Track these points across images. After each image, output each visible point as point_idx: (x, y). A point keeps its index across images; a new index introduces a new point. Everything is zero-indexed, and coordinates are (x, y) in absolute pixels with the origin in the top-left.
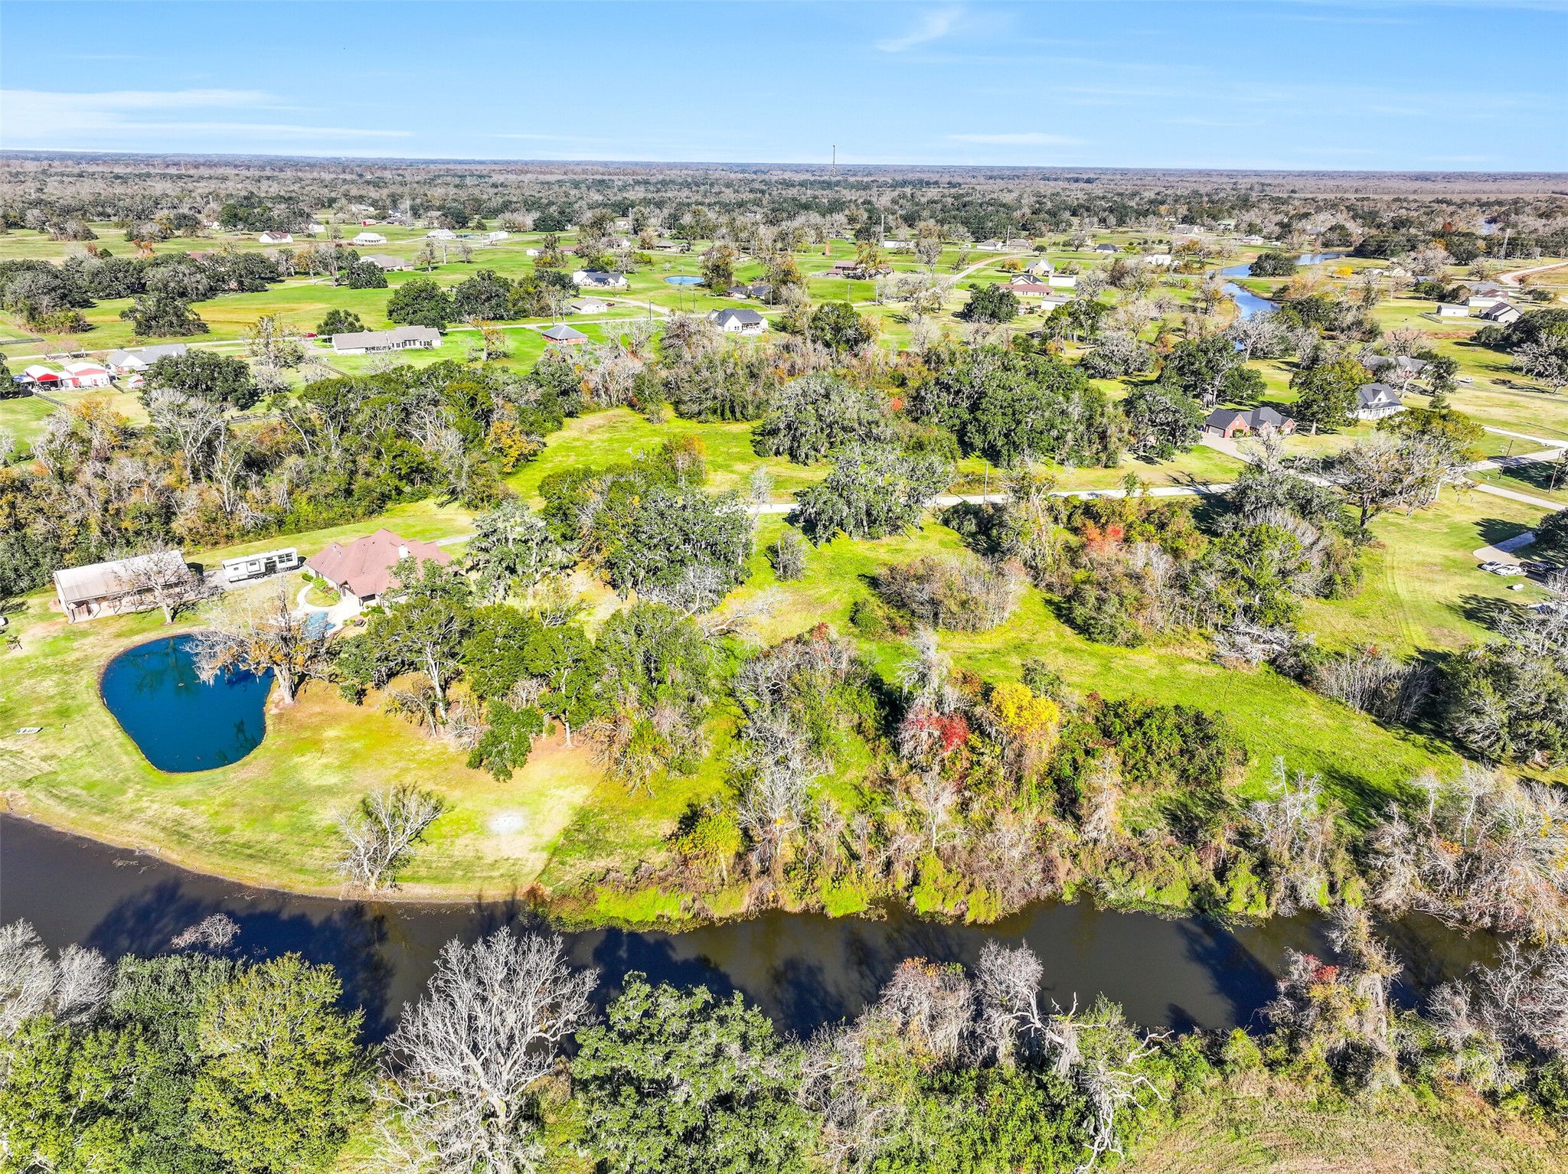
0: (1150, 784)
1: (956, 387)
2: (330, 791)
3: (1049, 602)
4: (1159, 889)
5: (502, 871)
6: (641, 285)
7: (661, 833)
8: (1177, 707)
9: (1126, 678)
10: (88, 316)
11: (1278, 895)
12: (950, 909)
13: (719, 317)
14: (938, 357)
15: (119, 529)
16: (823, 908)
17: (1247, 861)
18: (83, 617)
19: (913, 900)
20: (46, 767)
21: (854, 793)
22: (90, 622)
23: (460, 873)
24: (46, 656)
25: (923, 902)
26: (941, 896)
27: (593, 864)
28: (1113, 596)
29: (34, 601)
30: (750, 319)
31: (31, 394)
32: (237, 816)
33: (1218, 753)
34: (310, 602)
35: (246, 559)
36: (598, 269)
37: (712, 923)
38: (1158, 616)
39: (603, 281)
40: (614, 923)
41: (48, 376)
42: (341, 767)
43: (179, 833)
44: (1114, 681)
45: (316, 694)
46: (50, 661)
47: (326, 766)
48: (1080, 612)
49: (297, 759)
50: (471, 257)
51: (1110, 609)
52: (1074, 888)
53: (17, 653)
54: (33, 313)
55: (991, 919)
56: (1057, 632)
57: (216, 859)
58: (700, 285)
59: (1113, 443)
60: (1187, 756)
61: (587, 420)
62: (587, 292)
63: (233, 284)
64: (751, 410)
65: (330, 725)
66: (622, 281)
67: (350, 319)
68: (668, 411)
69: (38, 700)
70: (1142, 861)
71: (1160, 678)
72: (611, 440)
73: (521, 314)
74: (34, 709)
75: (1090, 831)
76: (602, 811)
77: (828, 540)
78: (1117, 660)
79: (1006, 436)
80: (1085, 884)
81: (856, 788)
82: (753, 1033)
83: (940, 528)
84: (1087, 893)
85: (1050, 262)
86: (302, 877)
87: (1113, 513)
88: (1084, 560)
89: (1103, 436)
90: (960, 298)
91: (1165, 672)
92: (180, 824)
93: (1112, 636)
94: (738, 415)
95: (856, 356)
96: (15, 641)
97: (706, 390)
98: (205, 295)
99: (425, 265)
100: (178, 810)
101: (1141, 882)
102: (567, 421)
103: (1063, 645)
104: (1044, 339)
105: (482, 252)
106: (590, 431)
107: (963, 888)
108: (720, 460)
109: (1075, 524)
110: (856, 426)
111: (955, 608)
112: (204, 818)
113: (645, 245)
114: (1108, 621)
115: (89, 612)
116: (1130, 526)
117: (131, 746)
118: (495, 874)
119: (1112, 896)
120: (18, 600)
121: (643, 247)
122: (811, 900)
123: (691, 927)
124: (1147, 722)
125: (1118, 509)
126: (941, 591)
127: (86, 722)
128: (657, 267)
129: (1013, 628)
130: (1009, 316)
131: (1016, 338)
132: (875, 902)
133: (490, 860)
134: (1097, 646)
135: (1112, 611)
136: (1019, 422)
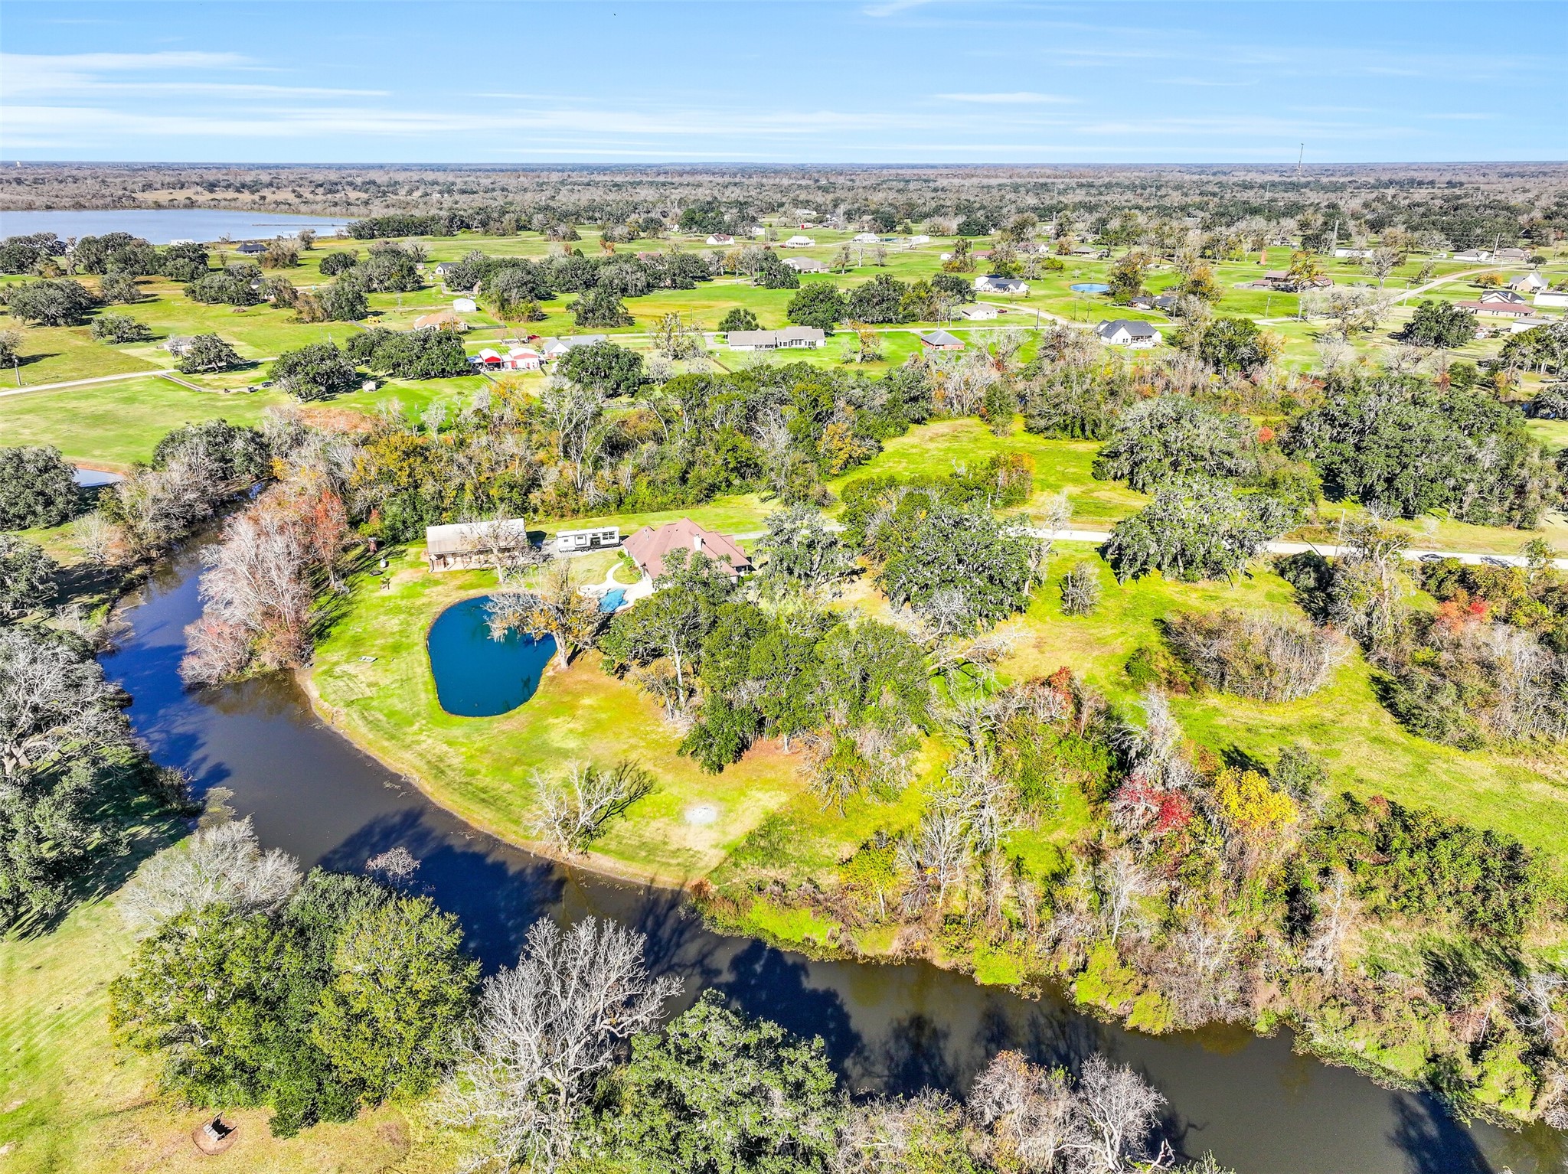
0: (1419, 919)
1: (1343, 419)
2: (564, 754)
3: (1376, 680)
4: (1383, 1047)
5: (680, 860)
6: (1042, 292)
7: (838, 855)
8: (1487, 833)
9: (1442, 786)
10: (545, 307)
11: (1549, 1097)
12: (1114, 1006)
13: (1107, 329)
14: (1339, 383)
15: (488, 496)
16: (973, 972)
17: (1515, 1044)
18: (440, 569)
19: (1074, 987)
20: (368, 692)
21: (1055, 855)
22: (444, 573)
23: (644, 854)
24: (403, 598)
25: (1084, 993)
26: (1107, 989)
27: (765, 872)
28: (1449, 684)
29: (412, 550)
30: (1141, 332)
31: (479, 373)
32: (486, 762)
33: (1526, 900)
34: (616, 578)
35: (576, 532)
36: (1003, 274)
37: (855, 959)
38: (1509, 716)
39: (1004, 287)
40: (761, 935)
41: (493, 358)
42: (583, 734)
43: (438, 769)
44: (1424, 786)
45: (589, 664)
46: (404, 603)
47: (571, 731)
48: (1403, 698)
49: (551, 720)
50: (885, 261)
51: (1445, 699)
52: (1273, 1020)
53: (385, 592)
54: (504, 304)
55: (1158, 1030)
56: (1372, 716)
57: (457, 797)
58: (1105, 293)
59: (1533, 499)
60: (1481, 896)
61: (934, 427)
62: (984, 298)
63: (668, 282)
64: (1103, 429)
65: (589, 695)
66: (1023, 287)
67: (749, 318)
68: (1018, 424)
69: (383, 635)
70: (1369, 1009)
71: (1490, 793)
72: (949, 449)
73: (911, 318)
74: (378, 642)
75: (1312, 958)
76: (792, 821)
77: (1135, 577)
78: (1440, 763)
79: (1388, 480)
80: (1290, 1018)
81: (1059, 850)
82: (811, 1084)
83: (1273, 578)
84: (1287, 1030)
85: (1544, 276)
86: (515, 828)
87: (1496, 585)
88: (1433, 637)
89: (1521, 491)
90: (1401, 317)
91: (1500, 787)
92: (441, 761)
93: (1439, 732)
94: (1088, 433)
95: (1247, 377)
96: (387, 582)
97: (1056, 406)
98: (642, 291)
99: (839, 268)
100: (445, 748)
101: (1361, 1035)
102: (913, 427)
103: (1374, 734)
104: (1494, 368)
105: (900, 255)
106: (931, 439)
107: (1133, 987)
108: (1052, 480)
109: (1445, 592)
110: (1207, 455)
111: (1244, 672)
112: (461, 759)
113: (1063, 251)
114: (1437, 714)
115: (445, 564)
116: (1516, 602)
117: (431, 685)
118: (674, 861)
119: (1319, 1040)
120: (403, 548)
121: (1060, 253)
122: (959, 961)
123: (832, 957)
124: (1441, 843)
125: (1502, 580)
126: (1232, 650)
127: (409, 659)
128: (1066, 274)
129: (1318, 704)
130: (1461, 341)
131: (1454, 366)
132: (1032, 979)
133: (672, 847)
134: (1418, 741)
135: (1446, 702)
136: (1405, 467)
